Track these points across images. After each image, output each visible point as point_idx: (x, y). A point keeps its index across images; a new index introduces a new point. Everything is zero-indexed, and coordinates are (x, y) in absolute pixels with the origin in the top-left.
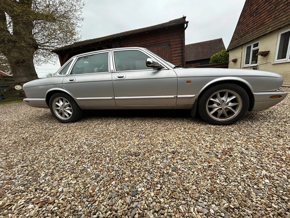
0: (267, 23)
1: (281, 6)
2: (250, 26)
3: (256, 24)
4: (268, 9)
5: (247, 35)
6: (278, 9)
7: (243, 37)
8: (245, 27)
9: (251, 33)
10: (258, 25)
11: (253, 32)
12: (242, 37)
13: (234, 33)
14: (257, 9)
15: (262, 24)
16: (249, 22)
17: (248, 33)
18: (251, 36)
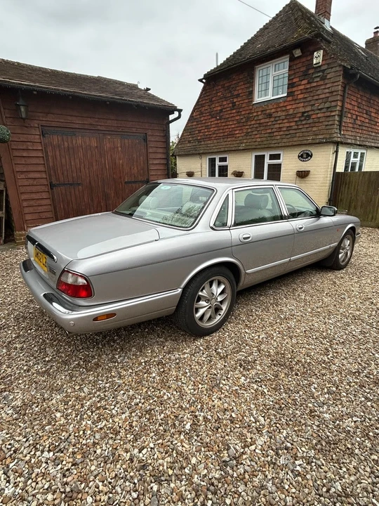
0: (237, 136)
1: (253, 123)
2: (211, 129)
3: (221, 131)
4: (237, 118)
5: (209, 142)
6: (250, 125)
7: (203, 143)
8: (204, 128)
9: (215, 141)
10: (226, 134)
11: (218, 141)
12: (199, 141)
13: (184, 130)
14: (221, 111)
15: (231, 135)
16: (209, 124)
17: (210, 139)
18: (216, 144)
